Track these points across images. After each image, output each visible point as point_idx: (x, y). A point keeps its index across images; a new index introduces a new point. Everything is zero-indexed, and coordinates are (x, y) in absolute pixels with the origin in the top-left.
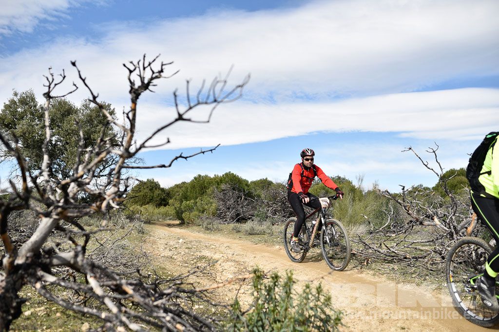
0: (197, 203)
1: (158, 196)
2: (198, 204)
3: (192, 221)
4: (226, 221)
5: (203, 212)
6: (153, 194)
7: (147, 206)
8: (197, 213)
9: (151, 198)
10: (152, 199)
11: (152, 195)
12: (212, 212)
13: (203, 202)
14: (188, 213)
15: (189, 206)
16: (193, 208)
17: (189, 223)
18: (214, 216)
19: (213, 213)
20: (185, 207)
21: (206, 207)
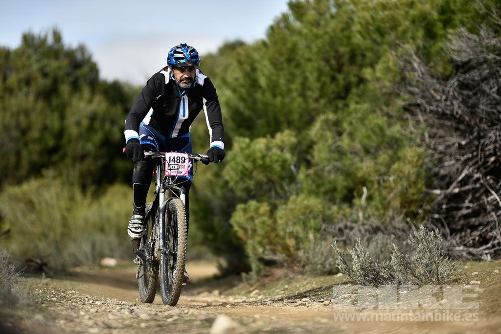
0: (311, 145)
1: (91, 129)
2: (320, 154)
3: (286, 248)
4: (484, 241)
5: (349, 198)
6: (62, 117)
7: (31, 186)
8: (315, 202)
9: (51, 143)
10: (55, 150)
11: (54, 122)
12: (403, 194)
13: (345, 142)
14: (265, 208)
15: (266, 168)
16: (292, 179)
17: (270, 263)
18: (414, 215)
19: (406, 203)
20: (245, 174)
21: (366, 167)
